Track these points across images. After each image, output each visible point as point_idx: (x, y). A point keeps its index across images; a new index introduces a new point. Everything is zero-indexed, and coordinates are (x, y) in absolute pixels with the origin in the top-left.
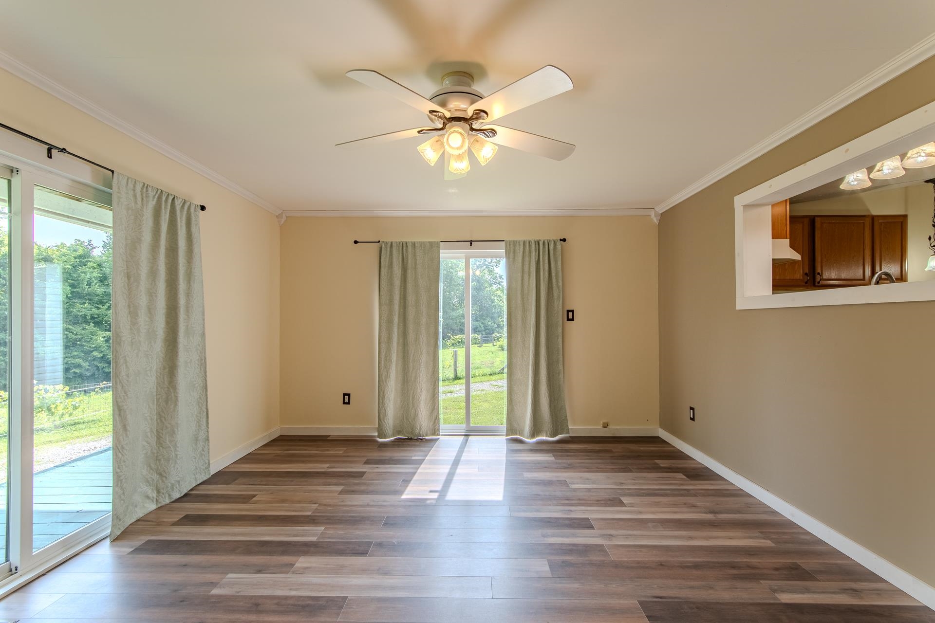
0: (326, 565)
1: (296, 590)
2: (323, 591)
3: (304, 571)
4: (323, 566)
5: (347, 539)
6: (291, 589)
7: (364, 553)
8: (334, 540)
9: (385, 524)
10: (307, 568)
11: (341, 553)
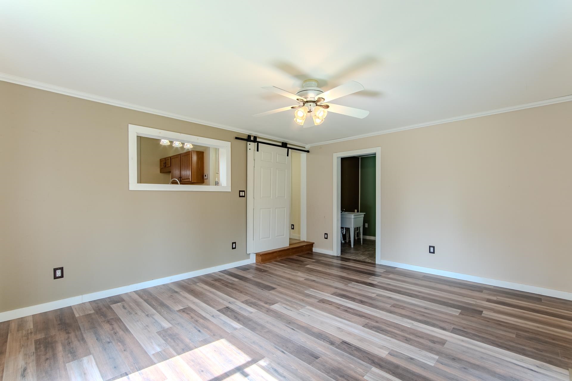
0: (369, 345)
1: (387, 339)
2: (372, 333)
3: (382, 347)
4: (371, 345)
5: (350, 358)
6: (390, 340)
7: (344, 342)
8: (359, 361)
9: (317, 358)
10: (380, 348)
11: (358, 349)
